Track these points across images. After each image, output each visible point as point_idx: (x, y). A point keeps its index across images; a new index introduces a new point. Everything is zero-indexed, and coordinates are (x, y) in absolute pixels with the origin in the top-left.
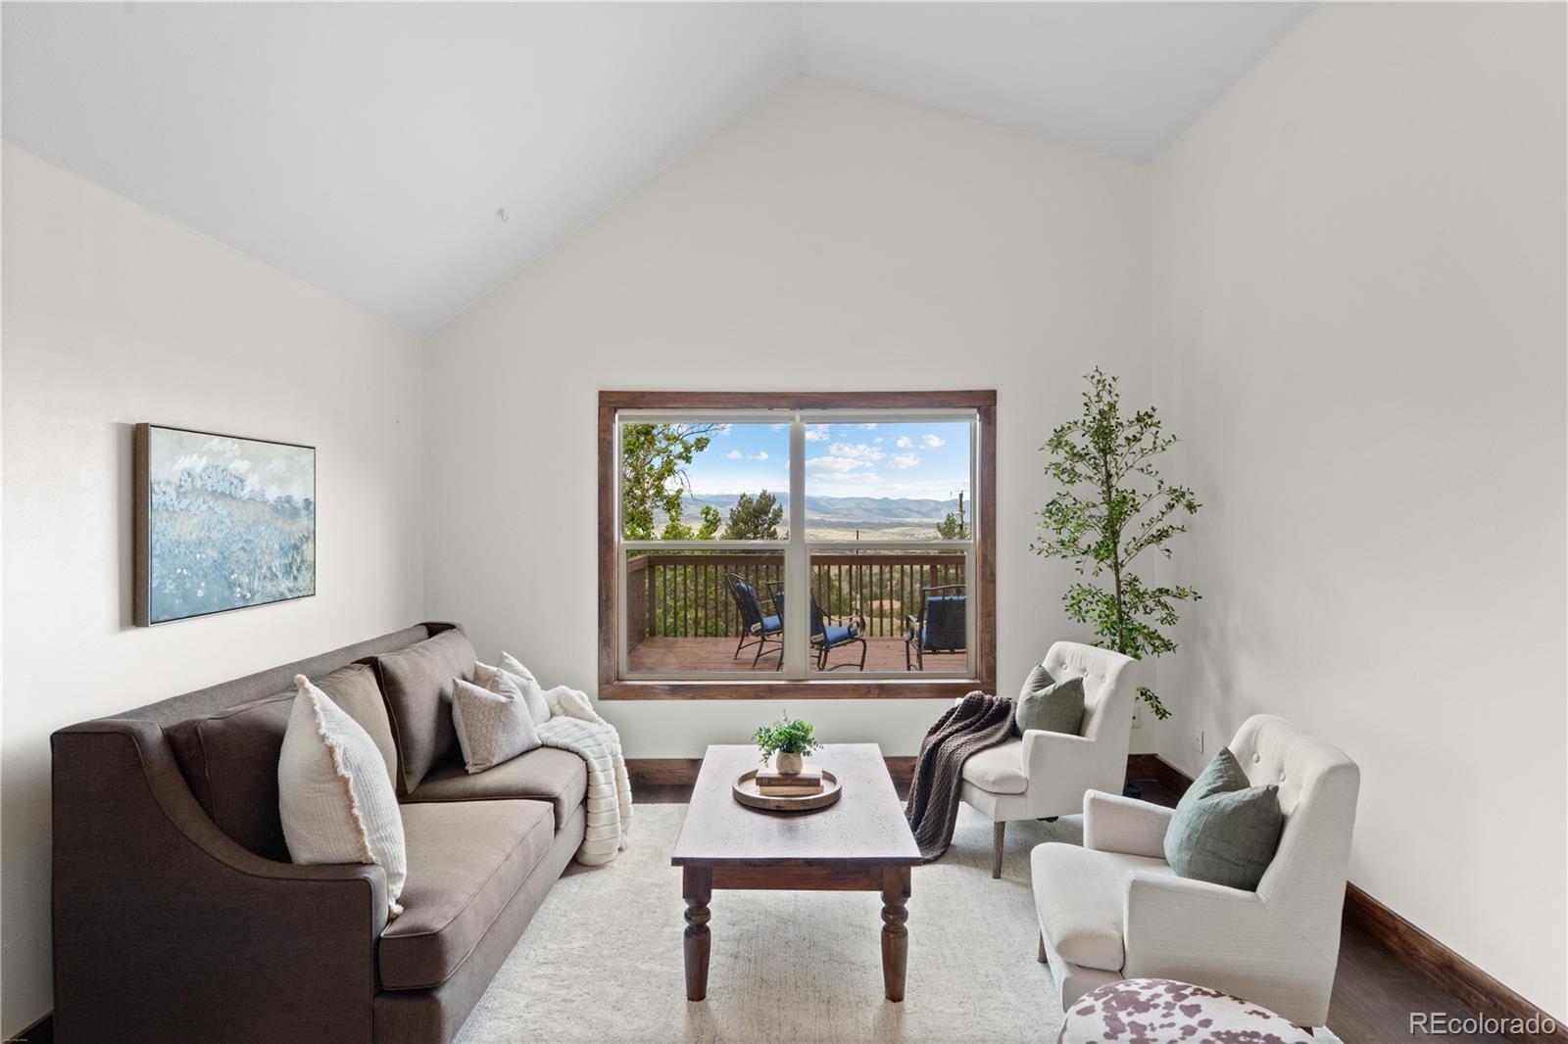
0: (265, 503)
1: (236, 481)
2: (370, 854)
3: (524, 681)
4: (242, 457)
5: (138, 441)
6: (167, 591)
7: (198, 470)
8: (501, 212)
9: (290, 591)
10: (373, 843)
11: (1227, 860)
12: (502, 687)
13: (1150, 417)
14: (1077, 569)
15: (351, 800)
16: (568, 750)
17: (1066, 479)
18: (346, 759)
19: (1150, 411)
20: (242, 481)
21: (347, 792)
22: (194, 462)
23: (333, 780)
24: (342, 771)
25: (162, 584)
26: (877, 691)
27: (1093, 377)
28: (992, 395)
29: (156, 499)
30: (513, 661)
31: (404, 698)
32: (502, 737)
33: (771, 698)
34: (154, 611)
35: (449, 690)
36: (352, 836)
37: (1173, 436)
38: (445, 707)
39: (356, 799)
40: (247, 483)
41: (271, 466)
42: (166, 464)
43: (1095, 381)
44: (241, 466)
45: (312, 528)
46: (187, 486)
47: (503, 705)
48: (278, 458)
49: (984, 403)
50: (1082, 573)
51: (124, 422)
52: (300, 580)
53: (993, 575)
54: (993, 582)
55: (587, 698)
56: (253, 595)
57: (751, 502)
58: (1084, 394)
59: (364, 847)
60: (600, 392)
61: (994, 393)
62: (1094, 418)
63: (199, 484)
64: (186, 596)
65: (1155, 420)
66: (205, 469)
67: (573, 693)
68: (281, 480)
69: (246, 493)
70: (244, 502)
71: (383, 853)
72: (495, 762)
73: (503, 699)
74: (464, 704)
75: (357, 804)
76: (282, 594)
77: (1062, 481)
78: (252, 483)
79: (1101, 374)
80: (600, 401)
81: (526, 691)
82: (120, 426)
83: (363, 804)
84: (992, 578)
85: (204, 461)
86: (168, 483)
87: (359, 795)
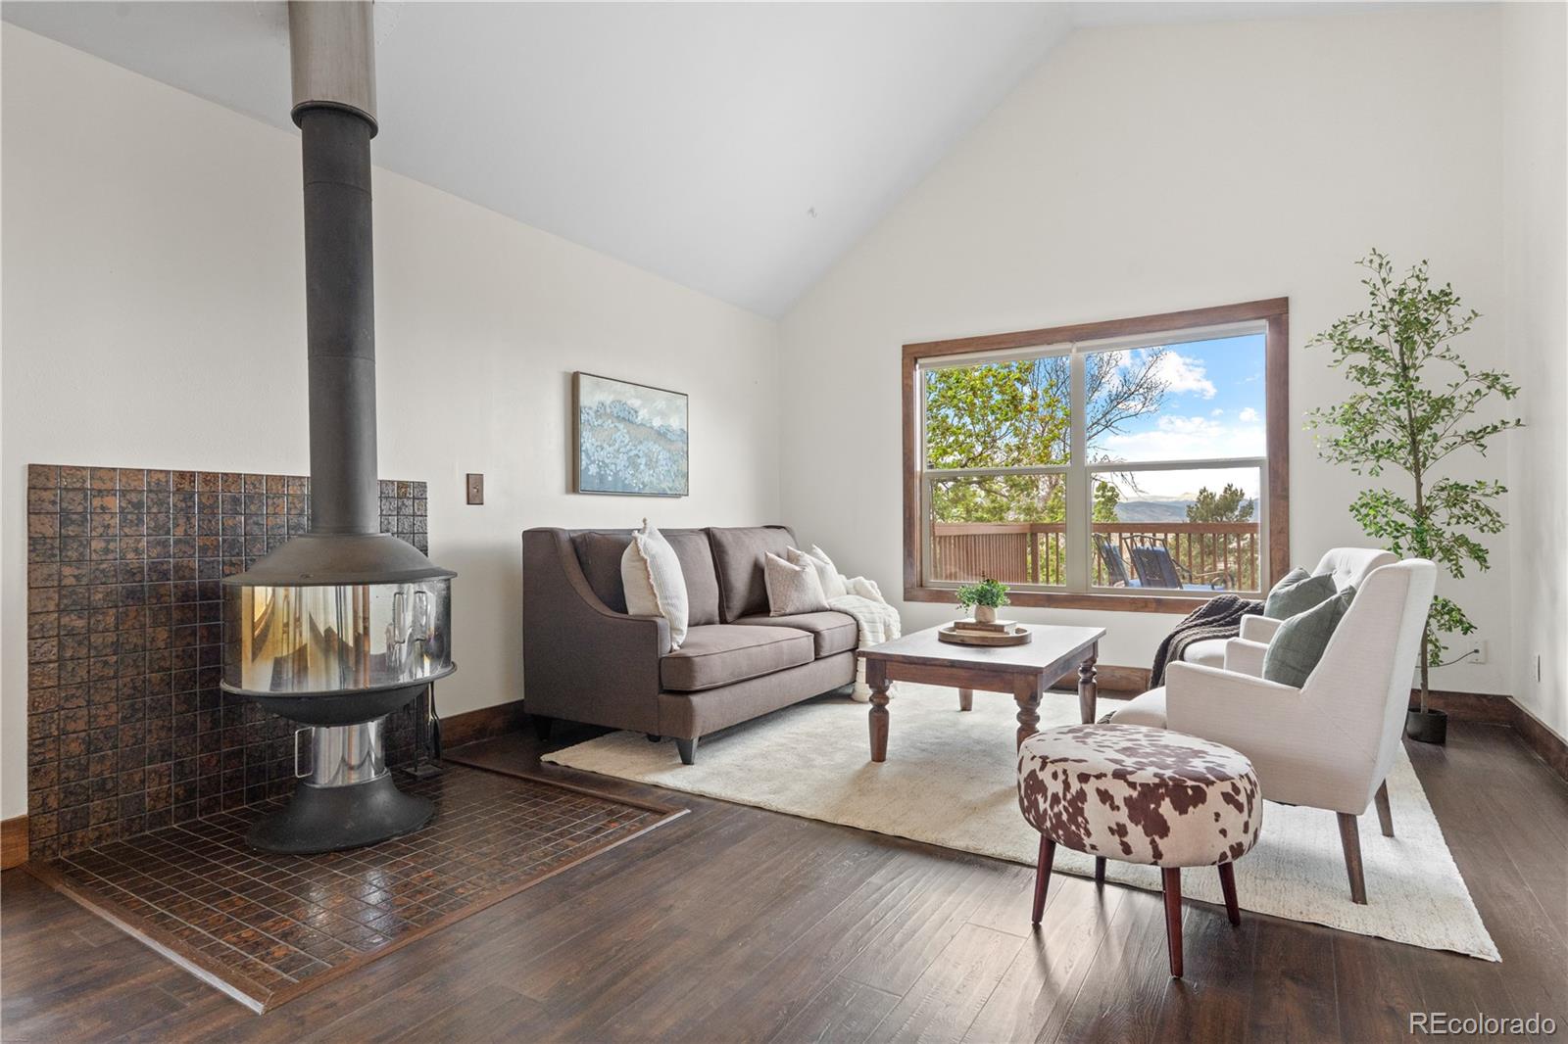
0: (652, 428)
1: (632, 412)
2: (661, 610)
3: (822, 564)
4: (637, 397)
5: (574, 380)
6: (590, 473)
7: (608, 403)
8: (812, 211)
9: (670, 489)
10: (663, 605)
11: (1294, 668)
12: (801, 563)
13: (1447, 295)
14: (1354, 470)
15: (649, 575)
16: (846, 613)
17: (1367, 381)
18: (645, 549)
19: (1445, 288)
20: (636, 412)
21: (646, 568)
22: (607, 398)
23: (638, 561)
24: (642, 554)
25: (587, 469)
26: (1154, 605)
27: (1371, 261)
28: (1284, 303)
29: (584, 417)
30: (819, 551)
31: (727, 557)
32: (794, 595)
33: (1049, 607)
34: (583, 485)
35: (763, 560)
36: (651, 597)
37: (1473, 311)
38: (758, 572)
39: (651, 572)
40: (640, 414)
41: (655, 405)
42: (589, 398)
43: (1376, 265)
44: (636, 403)
45: (685, 449)
46: (602, 411)
47: (796, 572)
48: (661, 401)
49: (1276, 312)
50: (1360, 474)
51: (567, 371)
52: (677, 483)
53: (1286, 489)
54: (1286, 498)
55: (876, 586)
56: (645, 486)
57: (1213, 497)
58: (1364, 282)
59: (657, 605)
60: (904, 346)
61: (1286, 299)
62: (1384, 307)
63: (608, 410)
64: (602, 478)
65: (1453, 297)
66: (613, 402)
67: (867, 583)
68: (662, 414)
69: (639, 420)
70: (638, 425)
71: (669, 613)
72: (788, 611)
73: (797, 568)
74: (770, 569)
75: (652, 577)
76: (664, 490)
77: (1364, 383)
78: (643, 414)
79: (1380, 255)
80: (903, 354)
81: (821, 572)
82: (566, 373)
83: (656, 578)
84: (1284, 493)
85: (611, 398)
86: (590, 408)
87: (653, 571)
